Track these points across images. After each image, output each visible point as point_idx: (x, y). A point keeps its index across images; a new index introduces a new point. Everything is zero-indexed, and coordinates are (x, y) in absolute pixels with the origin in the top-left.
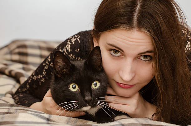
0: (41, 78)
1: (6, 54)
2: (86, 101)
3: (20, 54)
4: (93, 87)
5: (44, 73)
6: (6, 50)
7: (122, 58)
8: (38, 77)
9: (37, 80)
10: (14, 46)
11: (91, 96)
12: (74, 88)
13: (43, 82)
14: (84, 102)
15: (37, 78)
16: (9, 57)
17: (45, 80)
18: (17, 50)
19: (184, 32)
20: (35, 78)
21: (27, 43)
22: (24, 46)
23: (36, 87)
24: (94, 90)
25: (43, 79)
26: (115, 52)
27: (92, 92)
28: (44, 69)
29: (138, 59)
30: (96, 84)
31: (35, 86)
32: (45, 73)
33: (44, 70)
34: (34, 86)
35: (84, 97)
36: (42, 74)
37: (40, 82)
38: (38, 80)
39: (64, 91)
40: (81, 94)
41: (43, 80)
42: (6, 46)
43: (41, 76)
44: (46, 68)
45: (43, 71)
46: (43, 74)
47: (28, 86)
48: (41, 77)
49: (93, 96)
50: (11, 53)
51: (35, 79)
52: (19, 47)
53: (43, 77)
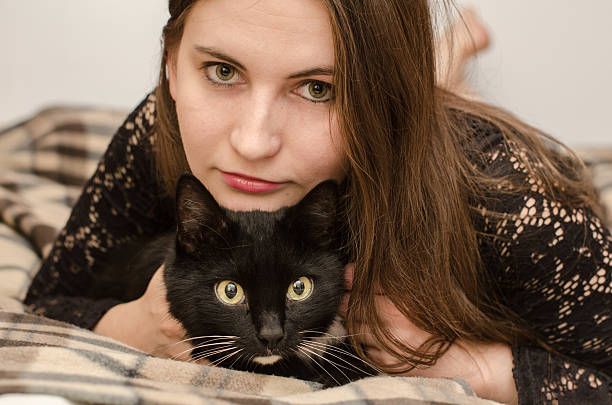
0: (88, 237)
1: (20, 149)
2: (264, 341)
3: (64, 151)
4: (291, 295)
5: (93, 218)
6: (19, 137)
7: (242, 91)
8: (78, 236)
9: (76, 246)
10: (45, 126)
11: (282, 324)
12: (230, 294)
13: (94, 248)
14: (258, 341)
15: (76, 239)
16: (25, 159)
17: (99, 238)
18: (55, 140)
19: (516, 166)
20: (70, 242)
21: (88, 118)
22: (78, 128)
23: (79, 269)
24: (292, 306)
25: (94, 237)
26: (222, 72)
27: (286, 312)
28: (90, 204)
29: (292, 96)
30: (303, 287)
31: (75, 268)
32: (97, 215)
33: (92, 209)
34: (73, 270)
35: (259, 328)
36: (88, 222)
37: (87, 252)
38: (81, 246)
39: (200, 300)
40: (249, 315)
41: (94, 243)
42: (22, 125)
43: (88, 230)
44: (96, 199)
45: (90, 211)
46: (91, 222)
47: (56, 275)
48: (86, 234)
49: (288, 325)
50: (34, 147)
51: (72, 245)
52: (61, 128)
53: (92, 230)
